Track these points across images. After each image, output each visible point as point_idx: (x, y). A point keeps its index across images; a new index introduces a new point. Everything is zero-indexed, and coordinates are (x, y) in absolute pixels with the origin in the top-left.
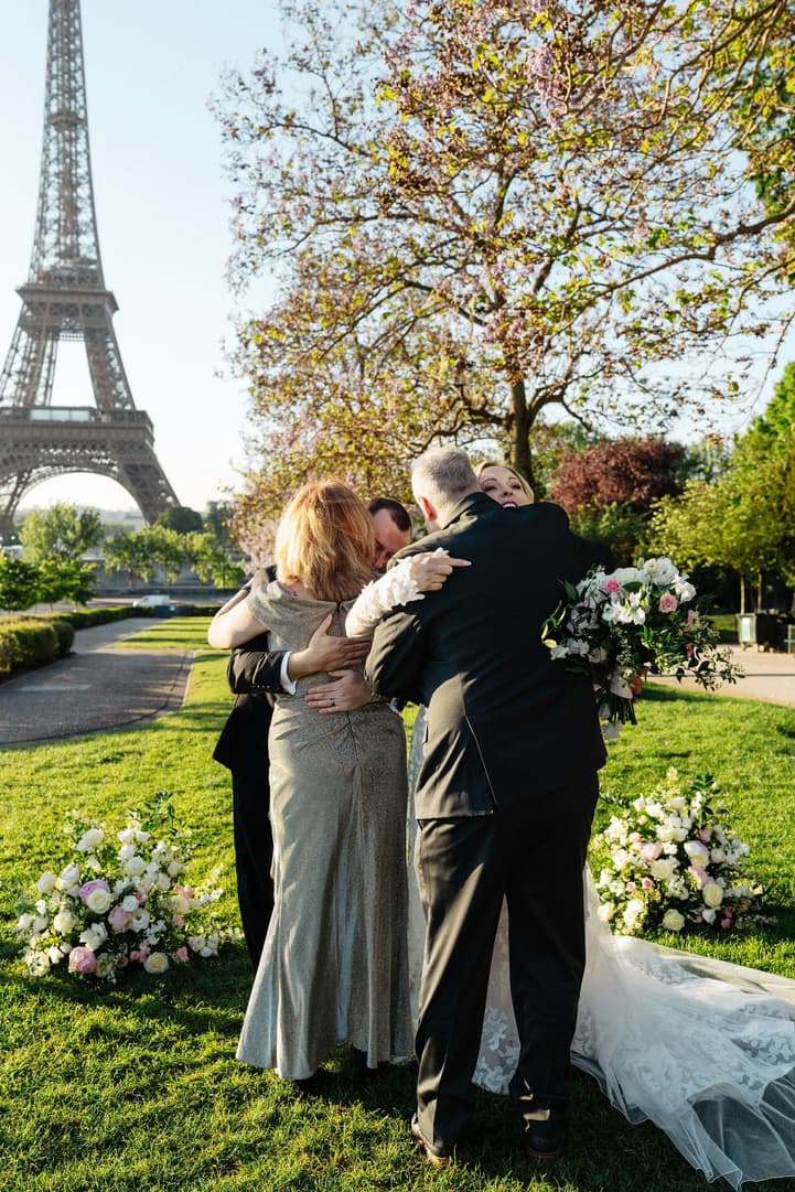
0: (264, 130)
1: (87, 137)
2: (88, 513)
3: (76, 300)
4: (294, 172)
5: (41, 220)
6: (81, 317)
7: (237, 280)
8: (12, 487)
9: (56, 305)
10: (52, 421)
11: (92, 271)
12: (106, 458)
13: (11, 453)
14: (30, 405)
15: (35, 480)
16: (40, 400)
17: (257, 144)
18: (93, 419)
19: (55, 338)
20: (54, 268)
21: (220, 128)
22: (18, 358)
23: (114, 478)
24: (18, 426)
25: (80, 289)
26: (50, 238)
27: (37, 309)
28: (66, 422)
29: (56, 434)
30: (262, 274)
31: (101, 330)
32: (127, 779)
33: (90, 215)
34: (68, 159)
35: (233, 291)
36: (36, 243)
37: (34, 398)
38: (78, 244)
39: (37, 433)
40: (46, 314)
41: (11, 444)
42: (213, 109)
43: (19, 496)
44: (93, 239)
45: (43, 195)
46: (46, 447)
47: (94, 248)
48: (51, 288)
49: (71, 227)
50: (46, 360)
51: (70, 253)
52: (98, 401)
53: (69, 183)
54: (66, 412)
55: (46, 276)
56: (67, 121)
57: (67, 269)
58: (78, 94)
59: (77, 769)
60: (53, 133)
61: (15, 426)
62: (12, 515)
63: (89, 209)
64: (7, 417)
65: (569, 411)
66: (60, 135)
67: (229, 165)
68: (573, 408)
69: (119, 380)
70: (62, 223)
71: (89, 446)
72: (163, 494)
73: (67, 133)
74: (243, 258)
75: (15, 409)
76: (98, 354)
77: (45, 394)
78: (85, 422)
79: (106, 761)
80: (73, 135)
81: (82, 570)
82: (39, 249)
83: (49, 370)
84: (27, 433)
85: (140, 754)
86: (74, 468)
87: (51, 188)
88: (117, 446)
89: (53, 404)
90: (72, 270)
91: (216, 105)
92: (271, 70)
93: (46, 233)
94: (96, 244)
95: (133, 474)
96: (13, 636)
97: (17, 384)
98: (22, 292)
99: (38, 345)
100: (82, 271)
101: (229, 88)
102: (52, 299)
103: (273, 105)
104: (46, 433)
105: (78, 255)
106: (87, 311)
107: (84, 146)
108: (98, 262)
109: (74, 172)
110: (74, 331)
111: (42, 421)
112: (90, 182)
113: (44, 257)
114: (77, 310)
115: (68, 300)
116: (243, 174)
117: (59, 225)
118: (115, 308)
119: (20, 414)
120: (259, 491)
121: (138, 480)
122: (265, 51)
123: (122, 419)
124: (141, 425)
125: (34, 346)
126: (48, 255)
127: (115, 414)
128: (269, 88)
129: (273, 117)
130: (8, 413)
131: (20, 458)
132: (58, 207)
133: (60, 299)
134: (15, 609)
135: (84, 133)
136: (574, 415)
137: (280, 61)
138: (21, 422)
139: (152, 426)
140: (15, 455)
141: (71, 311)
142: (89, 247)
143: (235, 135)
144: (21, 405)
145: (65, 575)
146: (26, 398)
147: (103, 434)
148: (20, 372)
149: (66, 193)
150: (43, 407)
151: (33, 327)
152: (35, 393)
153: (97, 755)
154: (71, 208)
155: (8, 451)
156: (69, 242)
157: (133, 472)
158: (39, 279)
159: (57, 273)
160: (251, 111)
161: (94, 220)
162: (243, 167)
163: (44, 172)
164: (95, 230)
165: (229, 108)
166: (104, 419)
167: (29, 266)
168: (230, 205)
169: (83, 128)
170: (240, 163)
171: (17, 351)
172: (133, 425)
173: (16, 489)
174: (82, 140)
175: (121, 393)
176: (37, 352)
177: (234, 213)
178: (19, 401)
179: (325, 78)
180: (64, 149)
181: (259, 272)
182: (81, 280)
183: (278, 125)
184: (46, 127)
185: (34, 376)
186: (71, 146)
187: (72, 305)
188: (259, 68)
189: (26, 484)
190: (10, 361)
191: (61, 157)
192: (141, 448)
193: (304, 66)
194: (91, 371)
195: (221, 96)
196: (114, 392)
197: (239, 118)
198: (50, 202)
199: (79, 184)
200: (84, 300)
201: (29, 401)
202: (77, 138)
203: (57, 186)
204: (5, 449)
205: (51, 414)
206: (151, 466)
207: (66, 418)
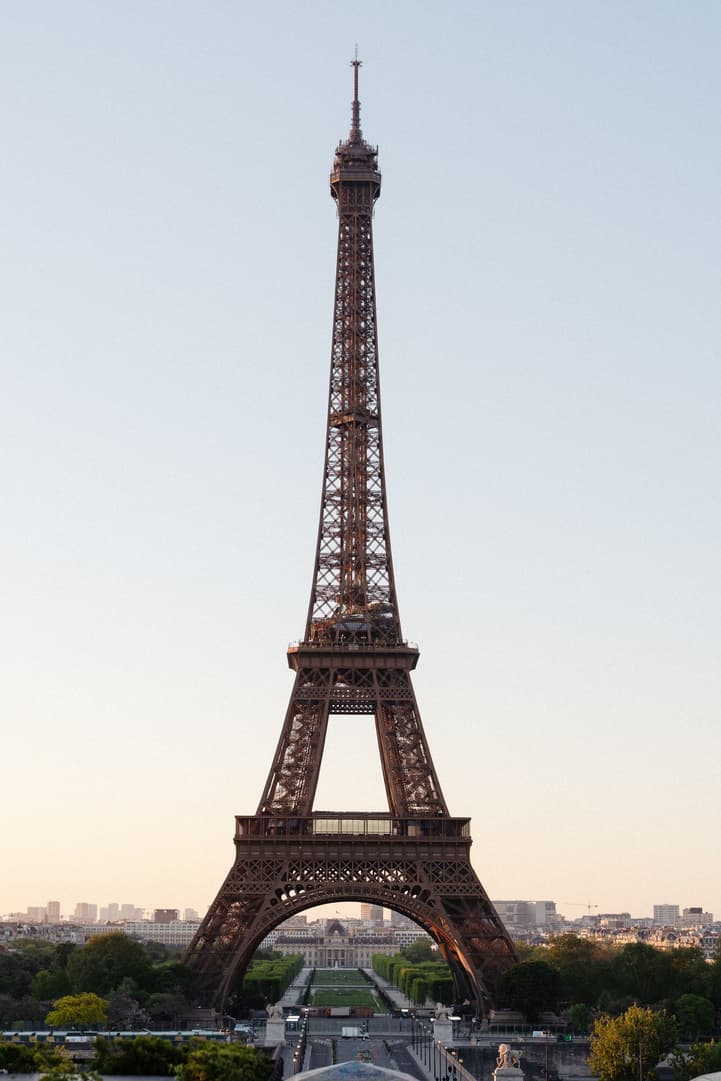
6: (376, 686)
11: (388, 622)
18: (395, 830)
20: (338, 618)
24: (297, 843)
27: (318, 678)
28: (361, 837)
33: (383, 544)
37: (310, 801)
38: (365, 582)
39: (318, 851)
41: (286, 869)
44: (385, 575)
47: (388, 592)
48: (337, 649)
49: (353, 560)
51: (354, 595)
54: (337, 821)
56: (356, 422)
58: (368, 384)
63: (382, 540)
70: (345, 557)
73: (352, 435)
78: (388, 836)
80: (362, 438)
84: (308, 853)
88: (431, 870)
90: (361, 621)
94: (391, 584)
95: (456, 912)
98: (295, 655)
100: (377, 622)
102: (337, 663)
104: (334, 853)
106: (383, 678)
107: (376, 452)
108: (393, 608)
111: (328, 836)
112: (383, 499)
114: (370, 677)
115: (359, 663)
117: (342, 561)
121: (461, 919)
123: (435, 830)
133: (347, 663)
138: (300, 837)
141: (362, 678)
142: (381, 587)
147: (411, 854)
156: (354, 580)
157: (453, 906)
158: (317, 636)
163: (324, 490)
164: (389, 564)
166: (411, 831)
169: (375, 426)
171: (288, 742)
174: (374, 443)
175: (428, 793)
182: (375, 634)
184: (328, 430)
187: (364, 671)
194: (383, 761)
199: (368, 503)
200: (380, 663)
201: (297, 804)
204: (280, 877)
205: (340, 826)
206: (481, 900)
207: (335, 830)
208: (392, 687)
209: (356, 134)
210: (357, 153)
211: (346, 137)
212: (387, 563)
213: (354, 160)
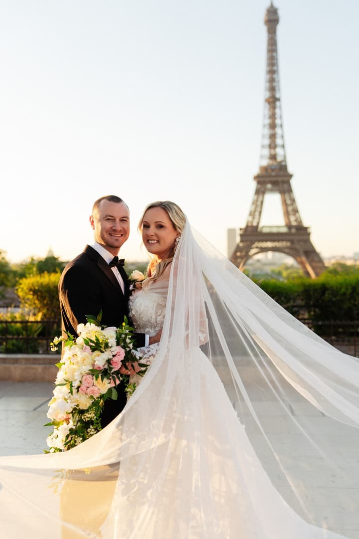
10: (272, 232)
19: (264, 194)
25: (280, 174)
28: (278, 232)
29: (272, 238)
34: (273, 116)
38: (276, 153)
44: (283, 150)
47: (283, 156)
48: (268, 175)
51: (273, 157)
53: (273, 126)
56: (273, 101)
58: (277, 88)
78: (286, 232)
80: (275, 106)
88: (299, 243)
94: (284, 153)
98: (256, 178)
100: (280, 166)
102: (267, 179)
105: (277, 159)
108: (285, 161)
109: (275, 122)
114: (279, 183)
115: (274, 179)
123: (300, 230)
124: (305, 232)
133: (271, 179)
149: (272, 131)
154: (273, 137)
161: (283, 143)
169: (278, 102)
175: (298, 218)
182: (280, 169)
187: (277, 181)
196: (295, 218)
199: (277, 127)
200: (282, 178)
208: (285, 185)
210: (272, 10)
211: (269, 5)
212: (283, 146)
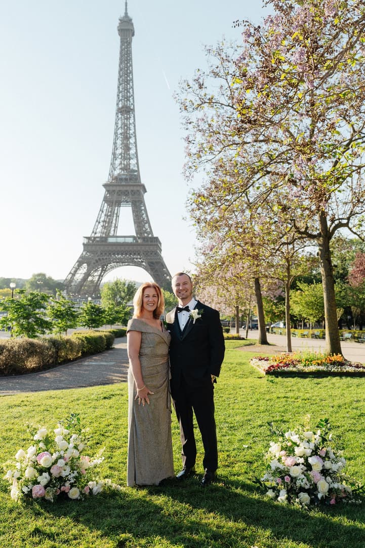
0: (199, 105)
1: (134, 117)
2: (131, 284)
3: (128, 188)
4: (214, 124)
5: (114, 154)
6: (130, 196)
7: (188, 174)
8: (100, 272)
9: (120, 191)
10: (117, 243)
11: (135, 175)
12: (140, 259)
13: (99, 257)
14: (108, 236)
15: (109, 269)
16: (112, 233)
17: (196, 112)
18: (135, 241)
19: (119, 206)
20: (119, 174)
21: (178, 106)
22: (103, 215)
23: (143, 268)
24: (103, 245)
25: (130, 184)
26: (118, 162)
27: (112, 193)
28: (123, 243)
29: (119, 248)
30: (200, 171)
31: (139, 201)
32: (110, 407)
33: (135, 151)
34: (126, 127)
35: (186, 180)
36: (111, 164)
37: (109, 233)
38: (130, 164)
39: (110, 248)
40: (115, 195)
41: (99, 253)
42: (176, 98)
43: (102, 276)
44: (136, 161)
45: (115, 143)
46: (114, 254)
47: (136, 165)
48: (117, 184)
49: (126, 156)
50: (115, 215)
51: (126, 168)
52: (137, 234)
53: (126, 137)
54: (123, 239)
55: (116, 178)
56: (126, 111)
57: (124, 175)
58: (130, 99)
59: (90, 401)
60: (120, 116)
61: (101, 245)
62: (99, 285)
63: (135, 148)
64: (97, 241)
65: (352, 231)
66: (123, 117)
67: (184, 123)
68: (354, 230)
69: (146, 223)
70: (123, 155)
71: (133, 253)
72: (165, 275)
73: (126, 115)
74: (190, 164)
75: (101, 237)
76: (137, 212)
77: (114, 231)
78: (131, 243)
79: (105, 398)
80: (128, 116)
81: (126, 310)
82: (113, 166)
83: (116, 220)
84: (106, 248)
85: (122, 395)
86: (126, 264)
87: (119, 140)
88: (145, 253)
89: (117, 235)
90: (127, 175)
91: (177, 96)
92: (202, 78)
93: (116, 160)
94: (137, 163)
95: (152, 266)
96: (84, 339)
97: (102, 226)
98: (105, 186)
99: (112, 209)
100: (132, 175)
101: (183, 88)
102: (118, 188)
103: (203, 94)
104: (114, 248)
105: (129, 169)
106: (133, 193)
107: (133, 121)
108: (138, 171)
109: (128, 132)
110: (127, 202)
111: (113, 243)
112: (135, 136)
113: (115, 170)
114: (129, 193)
115: (125, 188)
116: (190, 126)
117: (122, 156)
118: (145, 191)
119: (103, 239)
120: (201, 273)
121: (154, 269)
122: (199, 70)
123: (147, 241)
124: (155, 243)
125: (110, 209)
126: (116, 169)
127: (144, 239)
128: (201, 86)
129: (203, 99)
130: (98, 239)
131: (103, 259)
132: (121, 148)
133: (121, 188)
134: (94, 327)
135: (133, 115)
136: (355, 233)
137: (206, 74)
138: (104, 243)
139: (160, 244)
140: (101, 258)
141: (126, 193)
142: (134, 165)
143: (186, 109)
144: (104, 235)
145: (117, 312)
146: (106, 232)
147: (139, 248)
148: (104, 221)
149: (125, 142)
150: (113, 236)
151: (110, 202)
152: (110, 230)
153: (102, 395)
154: (127, 148)
155: (98, 256)
156: (125, 163)
158: (112, 180)
159: (120, 177)
160: (192, 97)
161: (136, 153)
162: (190, 123)
163: (116, 133)
164: (137, 157)
165: (183, 97)
166: (140, 241)
167: (108, 174)
168: (184, 140)
169: (132, 113)
170: (189, 121)
171: (103, 212)
172: (152, 243)
173: (101, 273)
174: (132, 118)
175: (147, 229)
176: (111, 212)
177: (186, 144)
178: (103, 234)
179: (227, 80)
180: (124, 123)
181: (198, 171)
182: (130, 179)
183: (205, 102)
184: (117, 114)
185: (110, 222)
186: (127, 121)
187: (127, 191)
188: (196, 78)
189: (105, 271)
190: (99, 216)
191: (123, 126)
192: (155, 254)
193: (216, 75)
194: (134, 219)
195: (179, 91)
196: (144, 229)
197: (188, 101)
198: (118, 146)
199: (130, 137)
200: (132, 188)
201: (107, 234)
202: (130, 117)
203: (121, 139)
204: (97, 256)
205: (117, 240)
206: (160, 262)
207: (123, 241)
208: (136, 196)
209: (126, 13)
210: (125, 20)
211: (123, 15)
213: (125, 22)
